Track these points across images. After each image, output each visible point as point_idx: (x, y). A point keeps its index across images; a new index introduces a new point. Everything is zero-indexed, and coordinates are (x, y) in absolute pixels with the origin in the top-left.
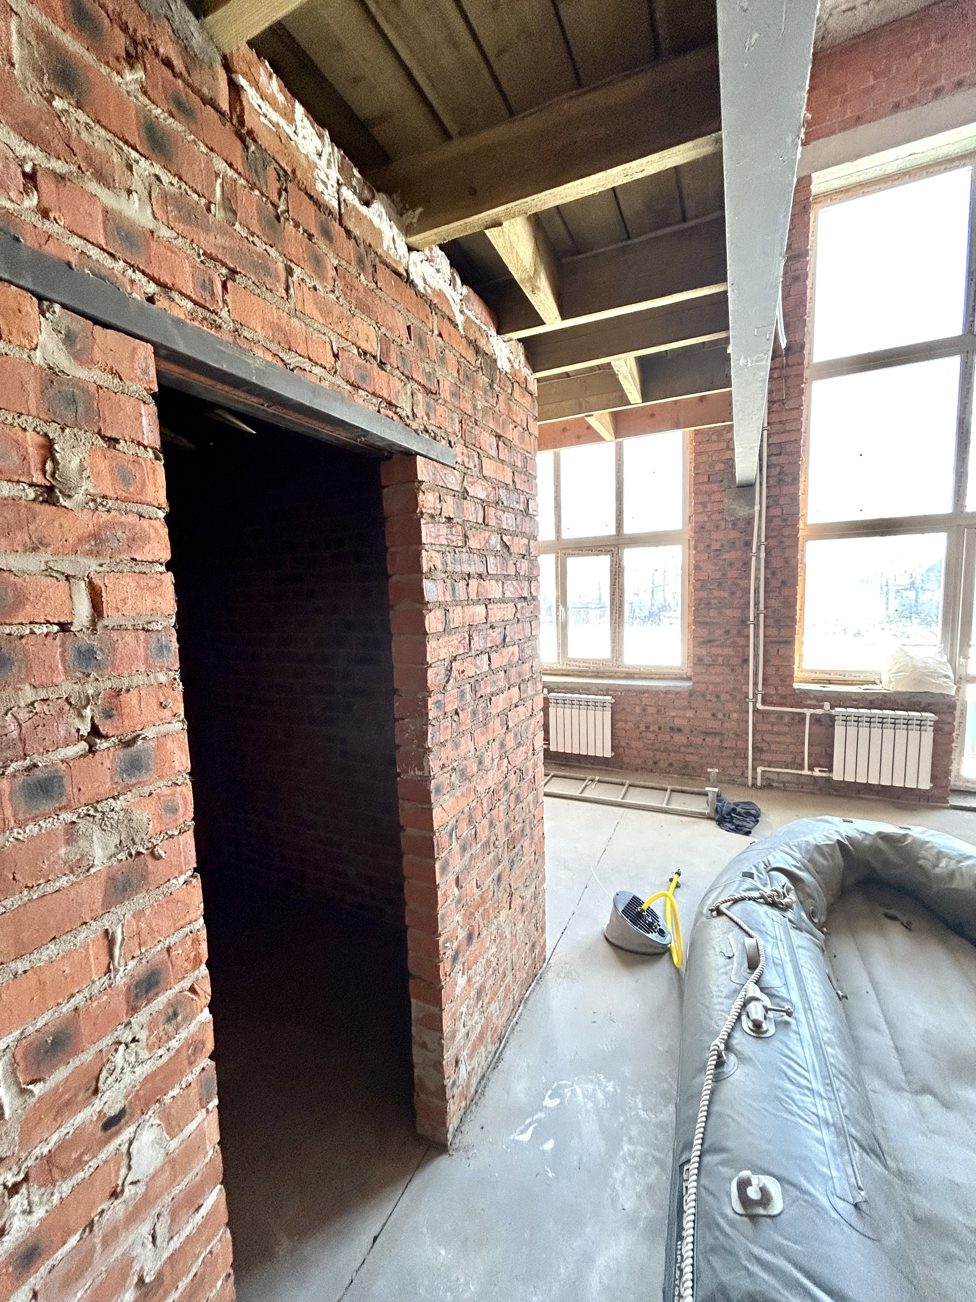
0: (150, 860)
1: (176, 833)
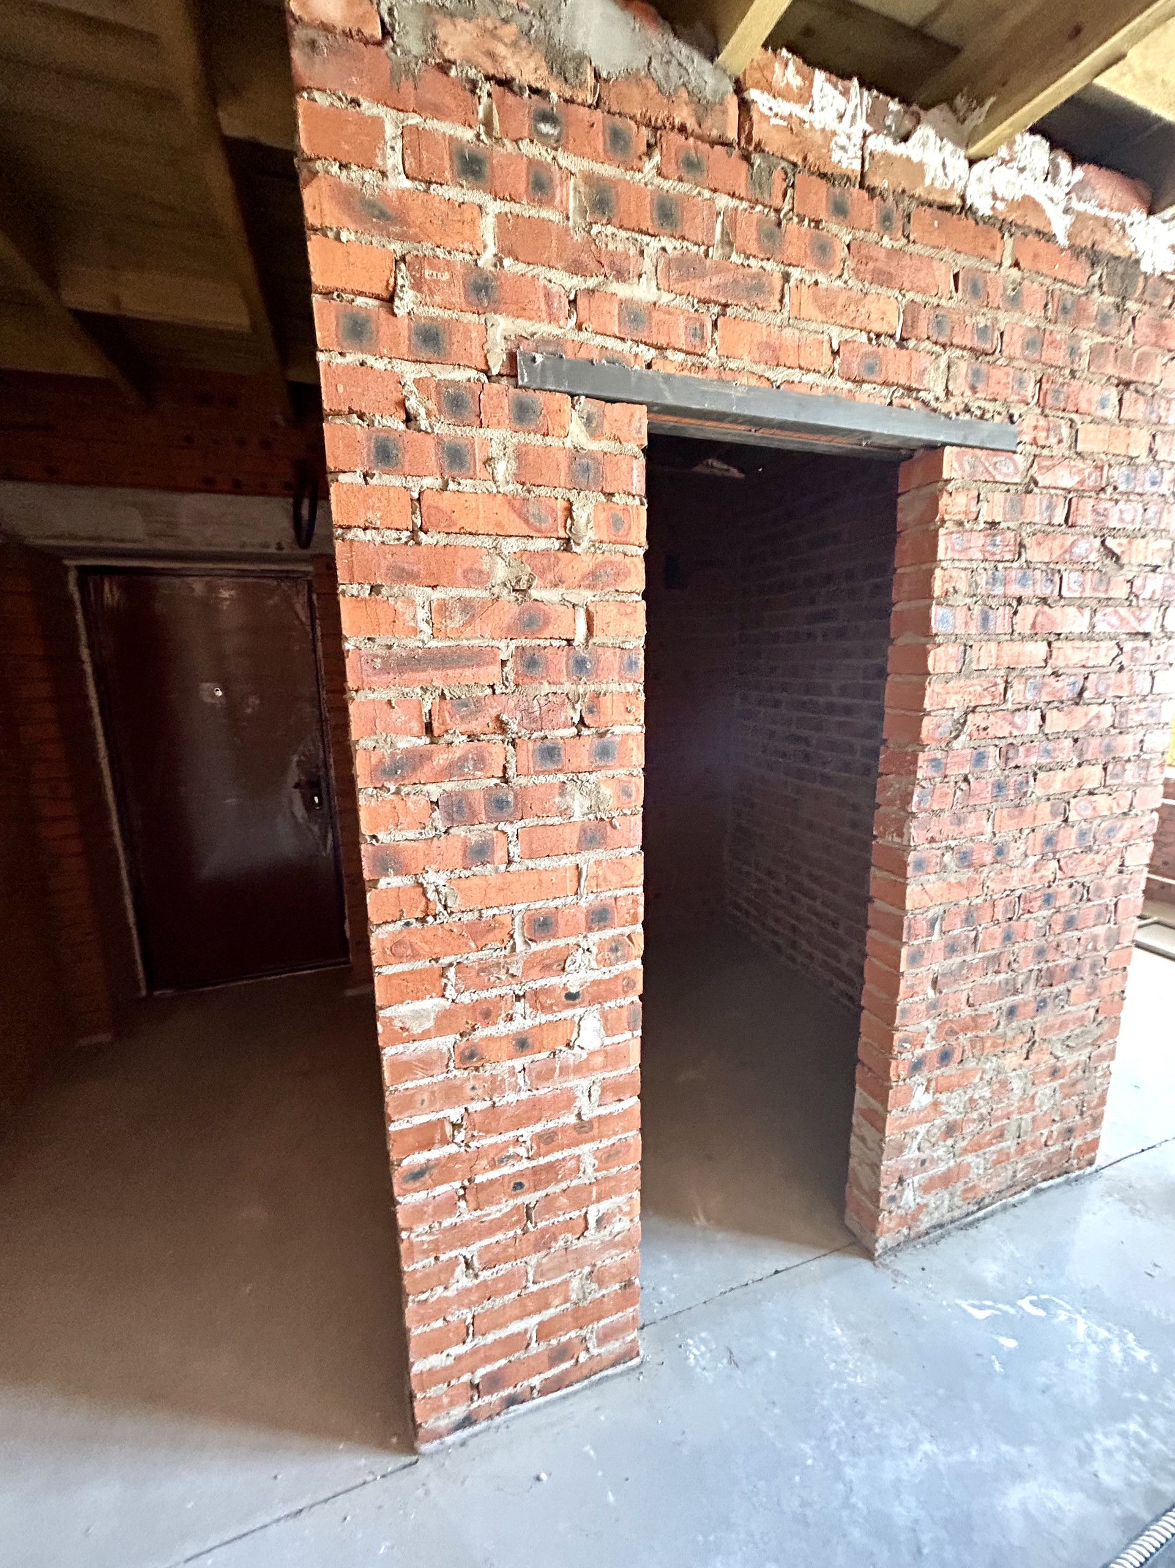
0: (609, 828)
1: (629, 813)
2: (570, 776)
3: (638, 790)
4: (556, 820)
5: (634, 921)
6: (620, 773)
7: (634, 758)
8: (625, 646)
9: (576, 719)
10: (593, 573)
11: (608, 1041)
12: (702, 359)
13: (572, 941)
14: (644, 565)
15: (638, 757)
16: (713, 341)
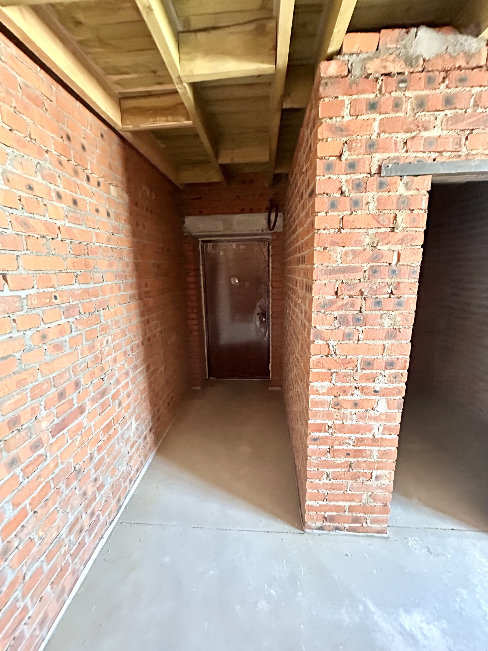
0: (398, 332)
1: (407, 327)
2: (385, 312)
3: (411, 319)
4: (378, 327)
5: (404, 368)
6: (405, 312)
7: (411, 307)
8: (412, 265)
9: (390, 292)
10: (402, 239)
11: (388, 411)
12: (459, 153)
13: (379, 371)
14: (424, 235)
15: (414, 307)
16: (465, 145)
